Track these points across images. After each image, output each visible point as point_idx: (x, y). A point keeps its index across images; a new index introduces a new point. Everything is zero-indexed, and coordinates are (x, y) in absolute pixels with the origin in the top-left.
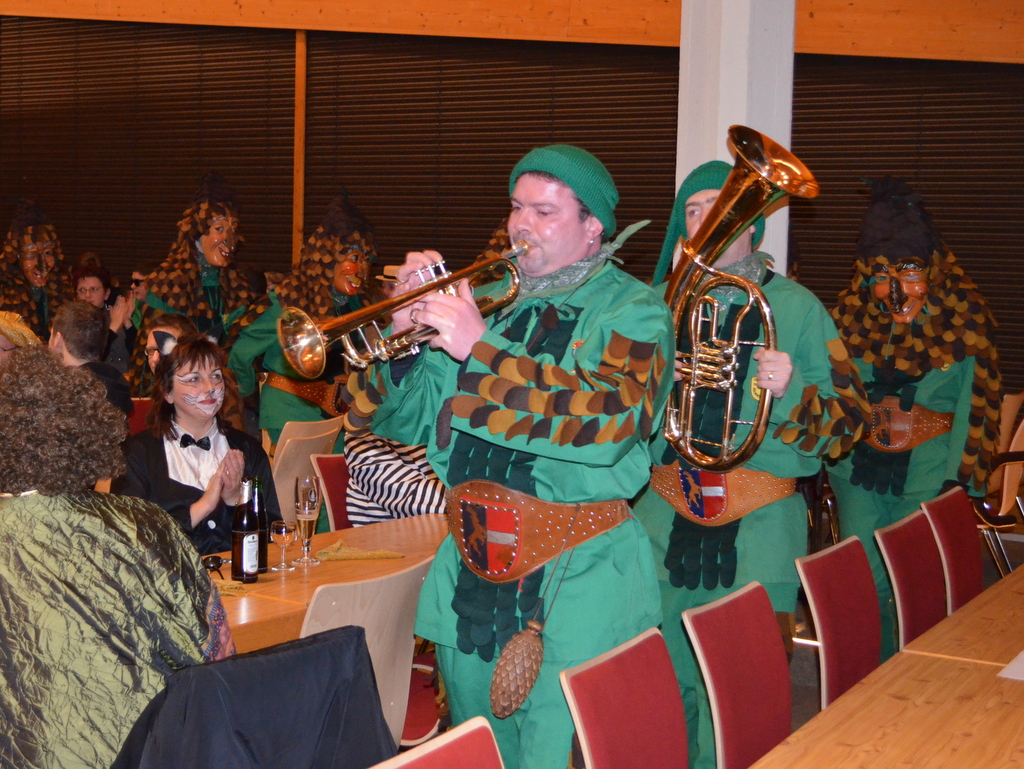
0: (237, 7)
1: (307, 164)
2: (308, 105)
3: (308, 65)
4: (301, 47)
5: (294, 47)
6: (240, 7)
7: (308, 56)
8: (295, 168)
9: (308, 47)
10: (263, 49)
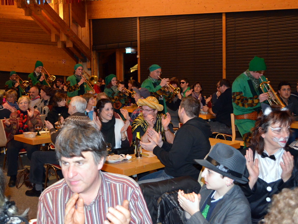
0: (205, 8)
1: (226, 50)
2: (226, 34)
3: (226, 23)
4: (224, 18)
5: (222, 18)
6: (206, 8)
7: (226, 20)
8: (223, 52)
9: (226, 17)
10: (213, 19)
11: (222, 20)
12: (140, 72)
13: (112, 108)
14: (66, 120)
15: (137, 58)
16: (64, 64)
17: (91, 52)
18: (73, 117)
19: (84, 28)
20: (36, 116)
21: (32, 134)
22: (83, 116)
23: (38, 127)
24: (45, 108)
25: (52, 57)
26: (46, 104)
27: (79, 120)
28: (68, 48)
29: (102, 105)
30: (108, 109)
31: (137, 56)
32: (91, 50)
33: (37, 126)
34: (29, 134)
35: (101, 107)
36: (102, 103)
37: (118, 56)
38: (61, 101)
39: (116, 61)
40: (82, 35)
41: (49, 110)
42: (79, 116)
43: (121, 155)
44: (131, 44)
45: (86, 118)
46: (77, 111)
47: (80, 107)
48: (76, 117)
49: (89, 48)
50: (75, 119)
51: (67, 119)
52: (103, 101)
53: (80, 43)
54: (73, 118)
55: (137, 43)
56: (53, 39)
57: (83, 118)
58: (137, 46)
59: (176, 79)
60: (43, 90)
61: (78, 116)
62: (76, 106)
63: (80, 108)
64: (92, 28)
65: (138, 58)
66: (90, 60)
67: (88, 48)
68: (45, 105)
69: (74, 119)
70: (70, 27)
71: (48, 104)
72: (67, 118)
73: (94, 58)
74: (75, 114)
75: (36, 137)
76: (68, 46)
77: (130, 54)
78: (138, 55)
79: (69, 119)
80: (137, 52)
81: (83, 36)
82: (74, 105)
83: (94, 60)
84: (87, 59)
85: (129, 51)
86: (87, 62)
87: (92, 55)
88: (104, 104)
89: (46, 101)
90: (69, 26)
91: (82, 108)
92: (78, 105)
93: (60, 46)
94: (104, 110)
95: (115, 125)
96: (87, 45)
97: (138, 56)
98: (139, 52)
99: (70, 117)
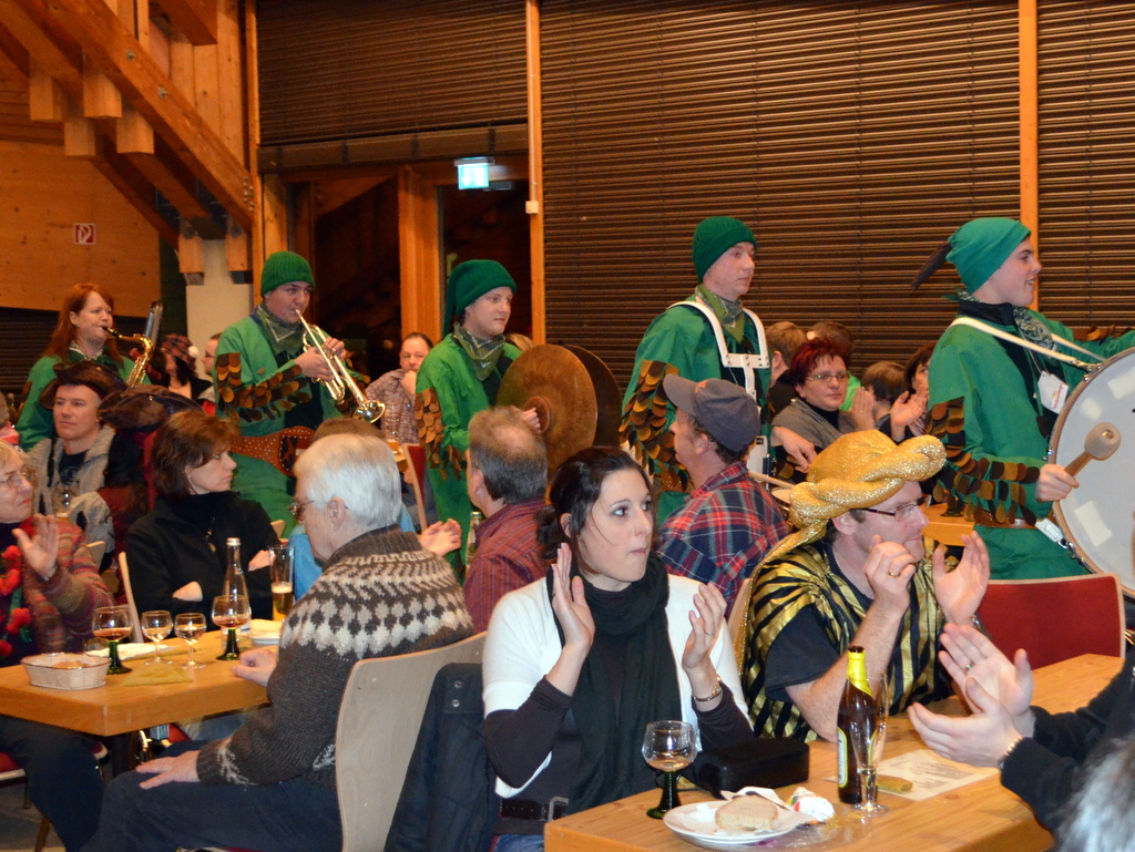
1: (1041, 175)
2: (1041, 87)
8: (1022, 182)
10: (965, 7)
11: (1016, 15)
12: (543, 293)
13: (648, 503)
15: (529, 215)
16: (88, 249)
17: (251, 181)
18: (360, 568)
19: (213, 46)
20: (73, 552)
21: (85, 666)
23: (112, 623)
24: (83, 504)
25: (17, 210)
28: (123, 156)
29: (588, 487)
30: (624, 509)
31: (528, 204)
32: (254, 171)
33: (106, 618)
34: (64, 667)
35: (579, 500)
36: (584, 475)
37: (409, 203)
38: (205, 462)
39: (401, 233)
40: (200, 89)
42: (388, 553)
43: (750, 794)
44: (492, 136)
46: (360, 519)
47: (366, 491)
48: (373, 565)
49: (242, 162)
50: (374, 578)
52: (589, 464)
53: (193, 129)
54: (362, 573)
55: (526, 133)
56: (43, 106)
57: (413, 564)
58: (525, 154)
59: (792, 328)
64: (259, 48)
65: (535, 215)
69: (365, 577)
70: (137, 37)
75: (109, 683)
76: (124, 146)
77: (479, 191)
78: (533, 196)
80: (525, 183)
81: (205, 93)
83: (269, 226)
84: (230, 223)
85: (474, 175)
86: (230, 238)
87: (259, 200)
88: (598, 480)
90: (133, 32)
93: (78, 143)
94: (599, 515)
95: (668, 610)
97: (533, 206)
98: (536, 180)
99: (338, 571)
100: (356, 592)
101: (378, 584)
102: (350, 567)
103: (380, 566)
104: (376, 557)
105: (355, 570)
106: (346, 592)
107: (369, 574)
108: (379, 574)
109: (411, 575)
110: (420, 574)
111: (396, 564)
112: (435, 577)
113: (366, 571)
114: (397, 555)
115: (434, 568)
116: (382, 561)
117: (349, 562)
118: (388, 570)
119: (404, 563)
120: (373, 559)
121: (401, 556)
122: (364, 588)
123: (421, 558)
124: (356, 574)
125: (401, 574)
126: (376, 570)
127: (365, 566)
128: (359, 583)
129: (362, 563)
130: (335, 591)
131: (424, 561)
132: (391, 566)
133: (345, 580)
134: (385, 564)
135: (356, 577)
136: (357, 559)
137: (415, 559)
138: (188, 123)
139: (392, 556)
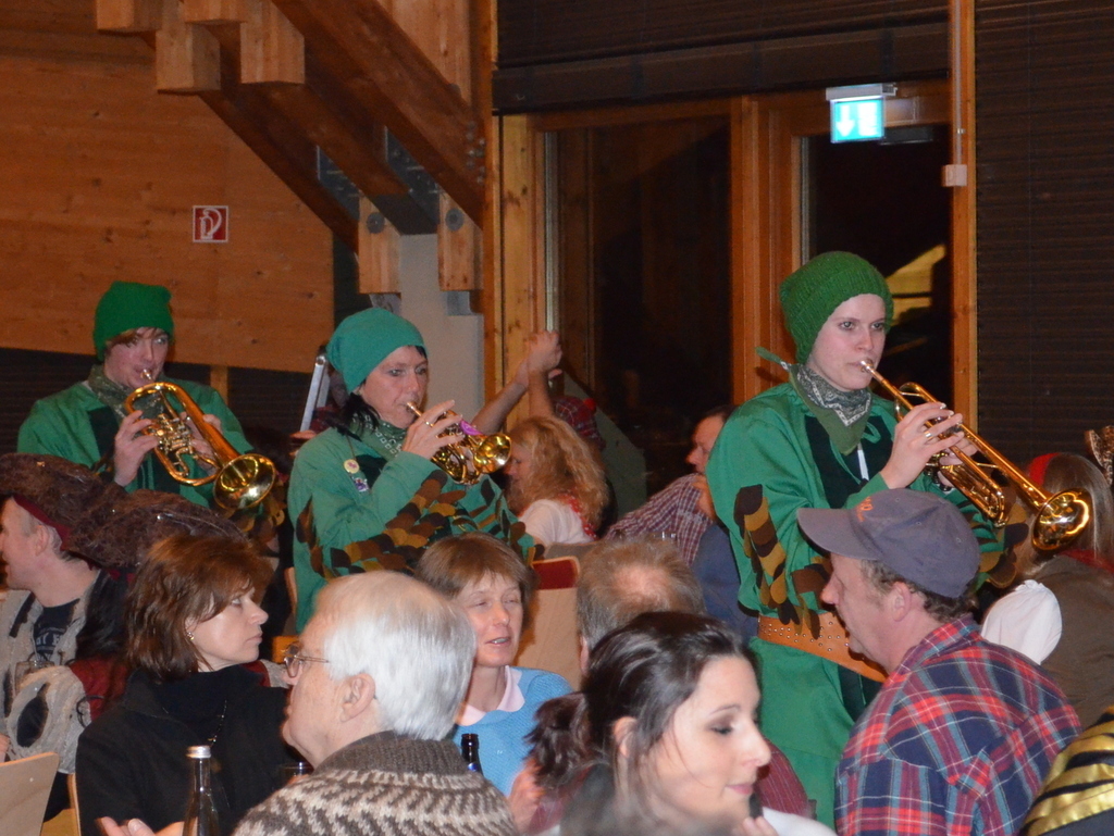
14: (275, 809)
15: (949, 190)
16: (215, 249)
17: (482, 129)
18: (345, 786)
22: (439, 772)
26: (50, 641)
27: (403, 814)
28: (256, 88)
31: (948, 169)
32: (488, 106)
37: (748, 168)
41: (87, 708)
42: (400, 771)
44: (888, 46)
45: (465, 792)
46: (387, 718)
48: (369, 786)
49: (465, 93)
50: (362, 806)
51: (283, 804)
53: (374, 39)
54: (346, 796)
55: (944, 41)
56: (115, 6)
57: (437, 795)
58: (944, 74)
60: (23, 501)
61: (388, 769)
62: (381, 678)
63: (418, 697)
65: (961, 189)
66: (474, 205)
67: (450, 90)
68: (44, 652)
69: (349, 803)
71: (67, 643)
72: (283, 792)
73: (509, 185)
74: (357, 756)
76: (253, 71)
78: (958, 154)
79: (299, 805)
80: (943, 133)
82: (354, 670)
83: (511, 209)
84: (445, 203)
86: (445, 234)
87: (495, 160)
89: (56, 618)
91: (439, 693)
92: (393, 669)
93: (177, 66)
96: (442, 67)
97: (958, 175)
98: (964, 125)
99: (309, 785)
100: (327, 825)
101: (366, 816)
102: (330, 782)
103: (377, 790)
104: (379, 774)
105: (335, 788)
106: (310, 822)
107: (357, 799)
108: (374, 800)
109: (429, 810)
110: (446, 812)
111: (407, 790)
112: (473, 820)
113: (354, 794)
114: (415, 777)
115: (476, 804)
116: (386, 781)
117: (331, 776)
118: (390, 798)
119: (423, 791)
120: (371, 776)
121: (420, 779)
122: (342, 820)
123: (455, 787)
124: (336, 795)
125: (412, 807)
126: (370, 795)
127: (354, 785)
128: (336, 809)
129: (351, 780)
130: (293, 816)
131: (458, 792)
132: (396, 792)
133: (315, 802)
134: (388, 788)
135: (334, 800)
136: (346, 772)
137: (444, 787)
138: (366, 30)
139: (406, 776)
